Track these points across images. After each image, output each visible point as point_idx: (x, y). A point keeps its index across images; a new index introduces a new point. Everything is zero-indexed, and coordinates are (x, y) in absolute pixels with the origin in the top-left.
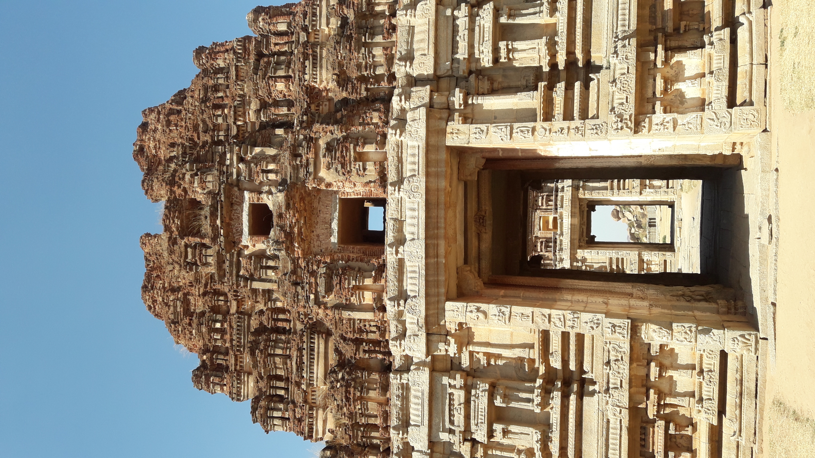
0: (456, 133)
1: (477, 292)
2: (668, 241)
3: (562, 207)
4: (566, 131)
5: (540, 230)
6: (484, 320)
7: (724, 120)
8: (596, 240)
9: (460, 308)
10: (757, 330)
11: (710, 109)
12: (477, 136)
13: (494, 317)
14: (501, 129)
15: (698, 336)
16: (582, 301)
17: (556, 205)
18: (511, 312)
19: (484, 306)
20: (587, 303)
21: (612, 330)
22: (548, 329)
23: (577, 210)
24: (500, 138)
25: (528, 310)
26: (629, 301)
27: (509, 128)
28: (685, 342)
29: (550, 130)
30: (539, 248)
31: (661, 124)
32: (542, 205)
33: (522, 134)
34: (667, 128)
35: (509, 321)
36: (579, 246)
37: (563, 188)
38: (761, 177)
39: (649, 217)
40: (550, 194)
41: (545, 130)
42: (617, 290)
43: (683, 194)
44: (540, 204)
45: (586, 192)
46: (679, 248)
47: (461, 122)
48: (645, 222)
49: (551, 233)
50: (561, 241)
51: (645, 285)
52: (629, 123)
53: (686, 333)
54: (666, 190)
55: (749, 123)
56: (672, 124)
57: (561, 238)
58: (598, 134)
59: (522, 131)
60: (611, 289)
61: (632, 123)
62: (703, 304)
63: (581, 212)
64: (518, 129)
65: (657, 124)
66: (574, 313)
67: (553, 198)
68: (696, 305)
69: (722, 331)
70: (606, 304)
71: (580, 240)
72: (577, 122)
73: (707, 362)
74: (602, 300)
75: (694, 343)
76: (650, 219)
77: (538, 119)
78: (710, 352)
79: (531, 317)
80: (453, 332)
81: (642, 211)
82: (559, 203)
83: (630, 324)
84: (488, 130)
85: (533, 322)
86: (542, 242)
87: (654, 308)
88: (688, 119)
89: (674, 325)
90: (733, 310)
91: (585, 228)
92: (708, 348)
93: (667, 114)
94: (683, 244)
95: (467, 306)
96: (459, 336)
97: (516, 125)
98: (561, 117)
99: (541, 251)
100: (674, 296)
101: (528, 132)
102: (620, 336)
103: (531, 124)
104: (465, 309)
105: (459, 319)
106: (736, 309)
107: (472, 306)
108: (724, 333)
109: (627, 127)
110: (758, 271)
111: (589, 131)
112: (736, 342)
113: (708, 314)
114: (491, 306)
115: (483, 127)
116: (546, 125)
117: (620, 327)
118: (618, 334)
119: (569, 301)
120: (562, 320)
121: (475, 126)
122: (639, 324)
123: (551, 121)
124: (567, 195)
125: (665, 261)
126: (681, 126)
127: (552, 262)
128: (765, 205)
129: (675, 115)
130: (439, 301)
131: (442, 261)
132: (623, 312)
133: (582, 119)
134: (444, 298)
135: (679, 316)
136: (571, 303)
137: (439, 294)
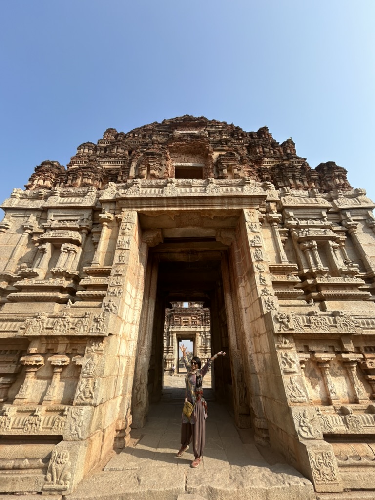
3: (193, 327)
4: (265, 283)
5: (184, 319)
8: (180, 342)
9: (131, 219)
17: (194, 325)
20: (134, 309)
22: (111, 275)
23: (192, 333)
24: (253, 240)
26: (134, 340)
29: (263, 272)
35: (119, 249)
36: (178, 335)
37: (201, 328)
41: (263, 269)
47: (260, 217)
51: (149, 355)
59: (260, 253)
60: (147, 332)
63: (191, 335)
70: (132, 323)
71: (180, 335)
72: (273, 292)
79: (121, 263)
84: (258, 232)
87: (127, 360)
91: (185, 337)
92: (68, 419)
98: (275, 280)
100: (141, 376)
101: (259, 257)
104: (130, 222)
116: (267, 269)
119: (136, 297)
121: (259, 225)
123: (270, 273)
124: (197, 329)
130: (137, 207)
131: (165, 209)
132: (120, 333)
133: (276, 294)
134: (139, 210)
135: (113, 383)
136: (134, 296)
137: (142, 207)
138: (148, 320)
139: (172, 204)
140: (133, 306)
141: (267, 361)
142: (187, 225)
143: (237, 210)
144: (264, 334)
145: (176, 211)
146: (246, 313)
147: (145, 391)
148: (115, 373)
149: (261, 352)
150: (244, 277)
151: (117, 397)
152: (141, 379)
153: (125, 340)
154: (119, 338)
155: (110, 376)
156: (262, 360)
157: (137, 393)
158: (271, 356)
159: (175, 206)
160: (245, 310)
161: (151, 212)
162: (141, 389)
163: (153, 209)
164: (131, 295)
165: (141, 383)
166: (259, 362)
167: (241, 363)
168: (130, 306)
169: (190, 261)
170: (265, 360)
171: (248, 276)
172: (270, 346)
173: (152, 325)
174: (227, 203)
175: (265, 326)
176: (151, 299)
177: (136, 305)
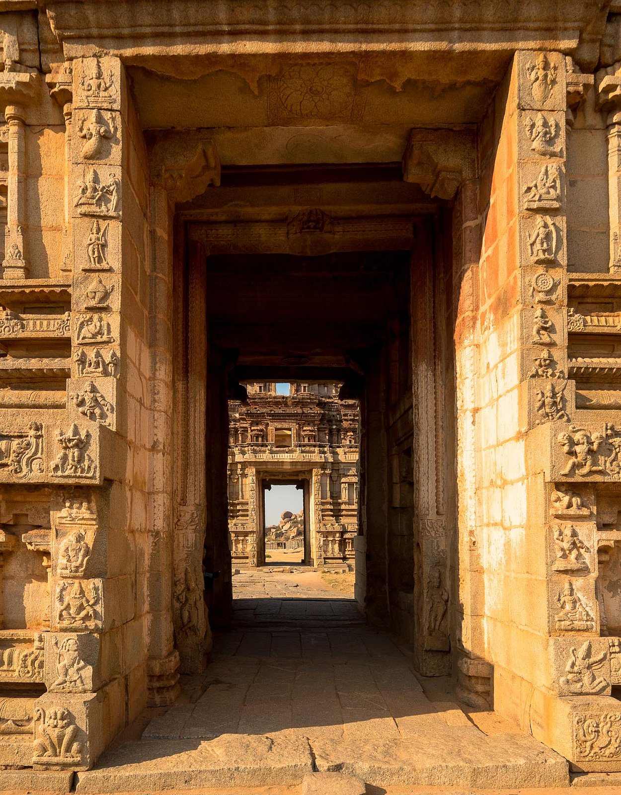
0: (546, 76)
1: (159, 175)
2: (267, 560)
3: (303, 452)
4: (546, 338)
5: (277, 429)
6: (82, 154)
7: (586, 679)
8: (266, 491)
9: (106, 94)
10: (95, 765)
11: (613, 649)
12: (539, 128)
13: (90, 177)
14: (554, 187)
15: (74, 635)
16: (155, 401)
17: (304, 446)
18: (105, 218)
19: (116, 152)
20: (152, 410)
21: (70, 440)
22: (73, 307)
23: (299, 468)
24: (532, 185)
25: (114, 258)
26: (163, 492)
27: (556, 205)
28: (58, 607)
29: (548, 302)
30: (255, 428)
31: (574, 544)
32: (304, 431)
33: (541, 236)
34: (565, 556)
35: (84, 215)
36: (259, 472)
37: (324, 453)
38: (460, 769)
39: (286, 543)
40: (317, 439)
41: (549, 292)
42: (191, 479)
43: (319, 573)
44: (305, 428)
45: (319, 477)
46: (261, 571)
47: (571, 89)
48: (282, 539)
49: (272, 441)
50: (264, 452)
51: (203, 526)
52: (585, 470)
53: (81, 608)
54: (322, 557)
55: (588, 738)
56: (575, 566)
57: (268, 452)
58: (540, 408)
59: (548, 236)
60: (192, 469)
61: (583, 476)
62: (166, 628)
63: (297, 473)
64: (552, 228)
65: (574, 534)
66: (115, 365)
67: (312, 442)
68: (163, 618)
69: (89, 685)
70: (153, 448)
71: (266, 472)
72: (564, 365)
73: (15, 655)
74: (161, 440)
75: (58, 626)
76: (285, 544)
77: (575, 275)
78: (37, 664)
79: (98, 266)
80: (48, 78)
81: (291, 537)
82: (307, 449)
83: (88, 482)
84: (553, 155)
85: (85, 270)
86: (262, 430)
87: (151, 539)
88: (584, 600)
89: (98, 582)
90: (156, 684)
91: (280, 477)
92: (48, 657)
93: (596, 556)
94: (267, 575)
95: (111, 110)
96: (40, 95)
97: (562, 221)
98: (578, 327)
99: (252, 431)
100: (186, 574)
101: (544, 251)
102: (57, 460)
103: (562, 257)
104: (105, 105)
105: (80, 91)
106: (160, 690)
107: (116, 123)
108: (85, 691)
109: (575, 467)
110: (233, 766)
111: (549, 387)
112: (60, 723)
113: (147, 640)
114: (118, 172)
115: (560, 145)
116: (561, 294)
117: (81, 459)
118: (61, 454)
119: (154, 374)
120: (99, 339)
121: (562, 124)
122: (93, 504)
123: (569, 306)
124: (316, 457)
125: (247, 558)
126: (567, 586)
127: (240, 442)
128: (395, 778)
129: (594, 574)
130: (120, 39)
131: (225, 48)
132: (129, 475)
133: (573, 375)
134: (129, 52)
135: (130, 589)
136: (148, 374)
137: (138, 39)
138: (192, 437)
139: (252, 22)
140: (147, 401)
141: (514, 545)
142: (302, 118)
143: (495, 52)
144: (518, 481)
145: (265, 56)
146: (473, 423)
147: (201, 605)
148: (131, 568)
149: (502, 524)
150: (484, 314)
151: (141, 616)
152: (186, 580)
153: (142, 491)
154: (127, 489)
155: (121, 575)
156: (502, 542)
157: (181, 609)
158: (527, 536)
159: (262, 34)
160: (474, 416)
161: (175, 60)
162: (191, 602)
163: (179, 49)
164: (139, 370)
165: (188, 589)
166: (493, 547)
167: (442, 547)
168: (141, 402)
169: (309, 253)
170: (508, 544)
171: (495, 314)
172: (528, 512)
173: (203, 452)
174: (461, 20)
175: (526, 461)
176: (192, 378)
177: (156, 397)
